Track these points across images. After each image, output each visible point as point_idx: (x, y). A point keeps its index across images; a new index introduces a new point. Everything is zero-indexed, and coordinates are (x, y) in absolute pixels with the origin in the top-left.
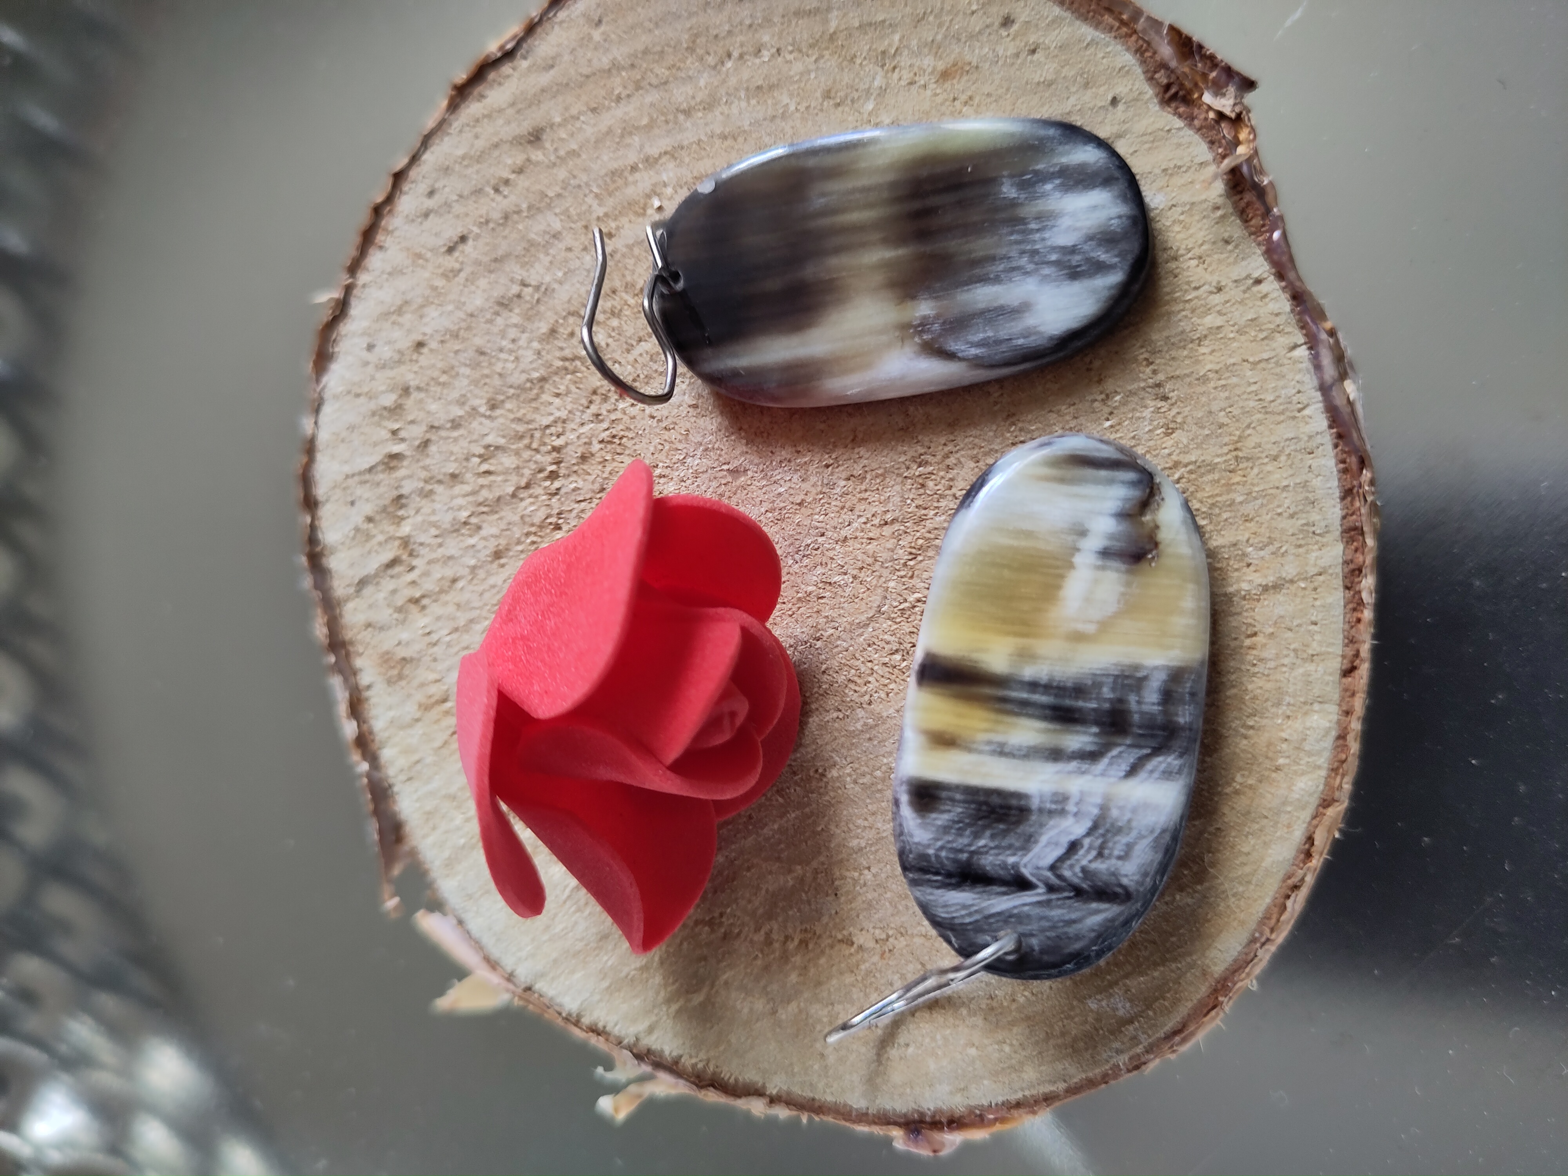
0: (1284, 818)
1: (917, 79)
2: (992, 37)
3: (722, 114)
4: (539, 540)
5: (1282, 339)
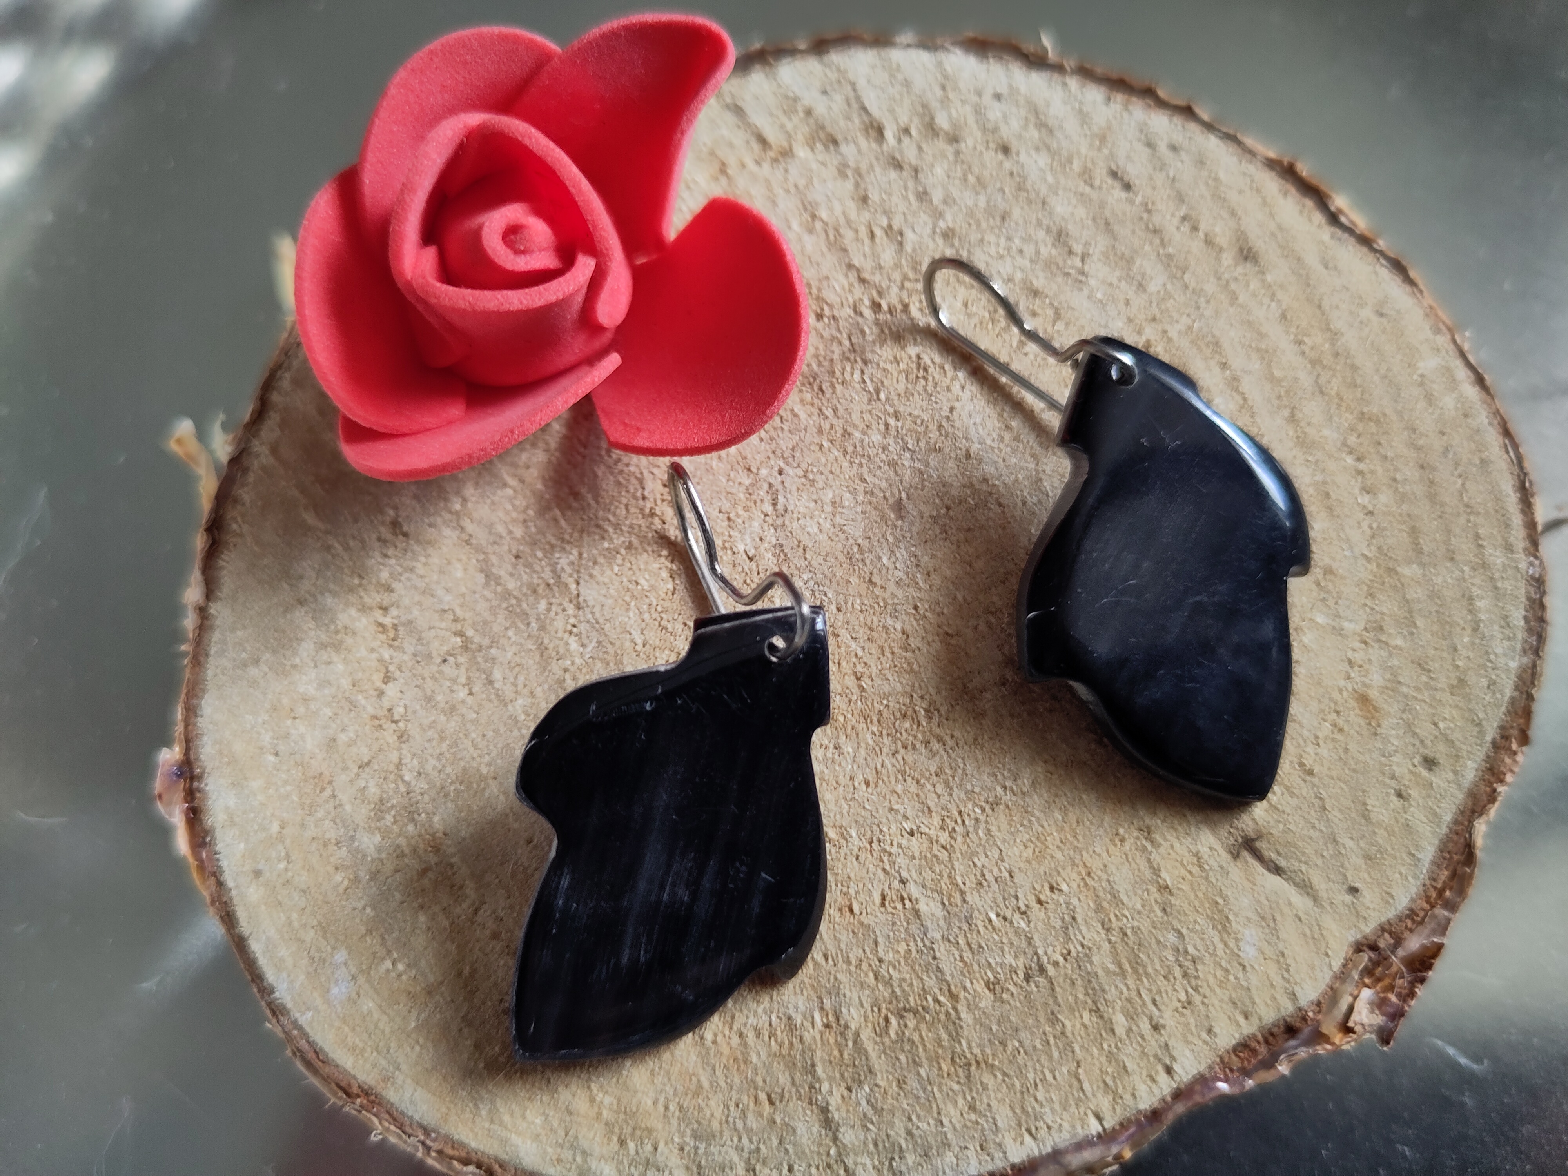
0: (567, 1154)
1: (1356, 668)
2: (1410, 748)
3: (1295, 457)
5: (1106, 1103)
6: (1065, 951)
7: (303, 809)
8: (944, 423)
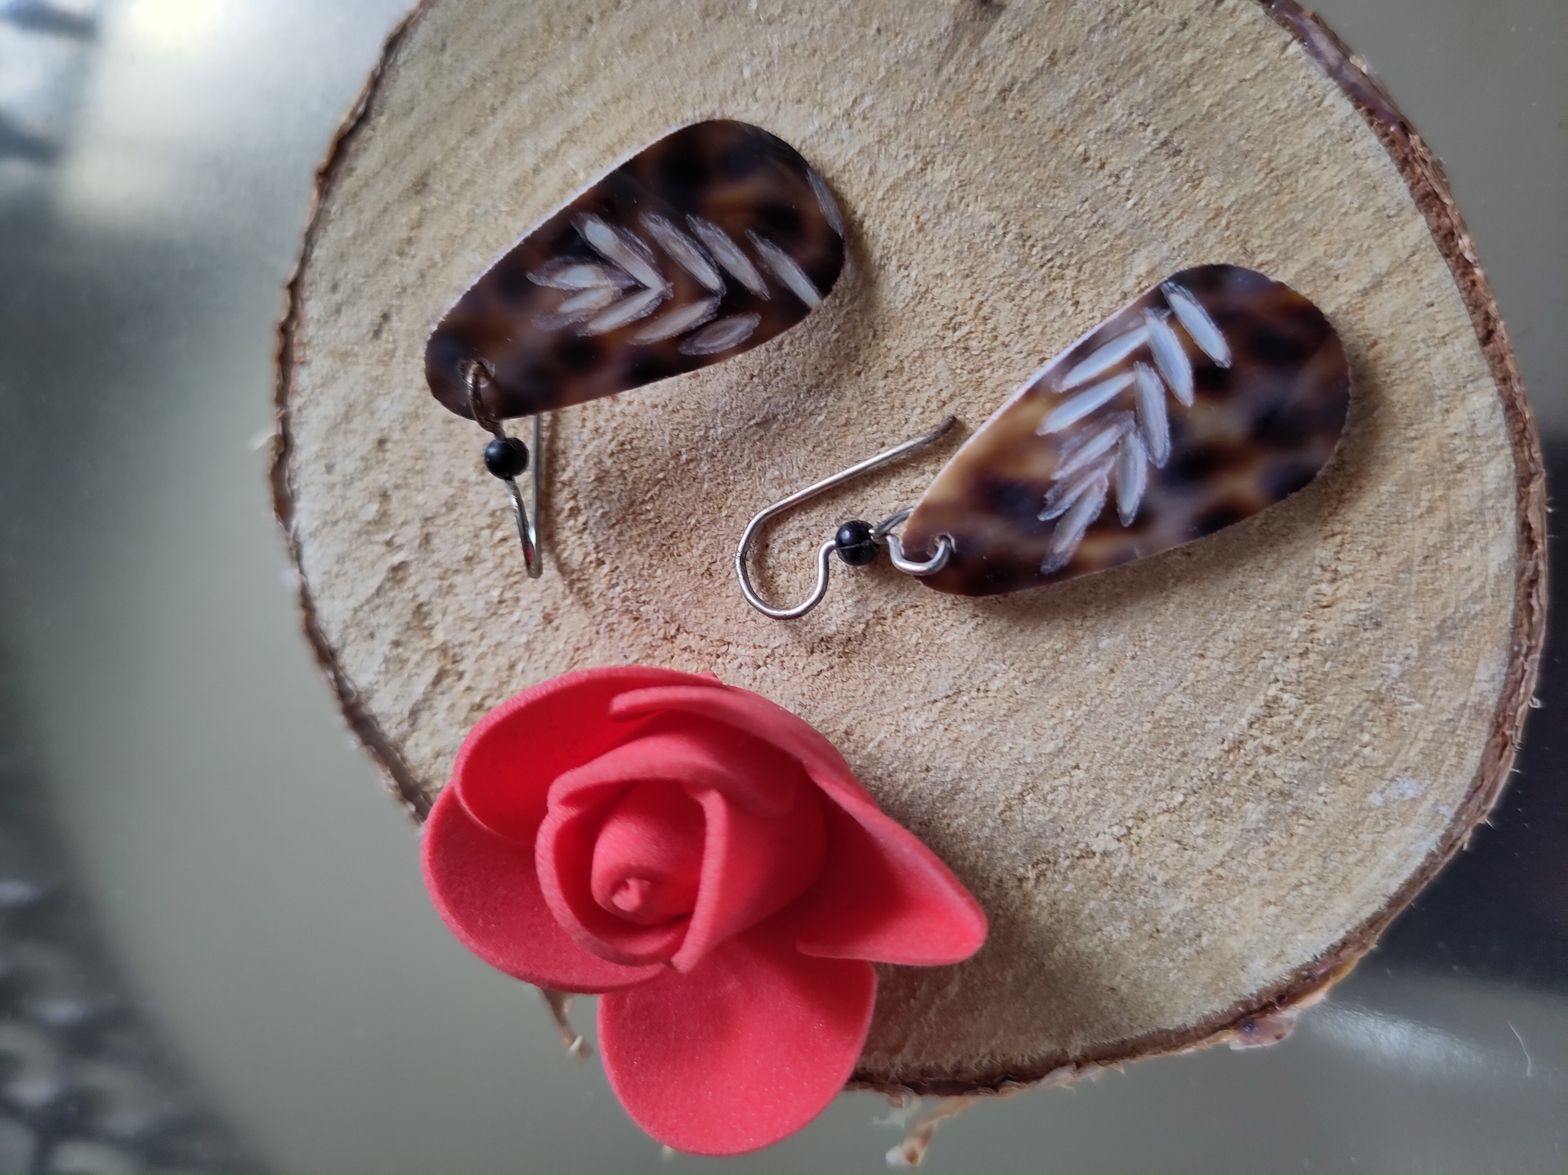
0: (1490, 516)
3: (605, 78)
4: (585, 584)
5: (1270, 44)
6: (1141, 128)
7: (1244, 890)
8: (670, 408)
